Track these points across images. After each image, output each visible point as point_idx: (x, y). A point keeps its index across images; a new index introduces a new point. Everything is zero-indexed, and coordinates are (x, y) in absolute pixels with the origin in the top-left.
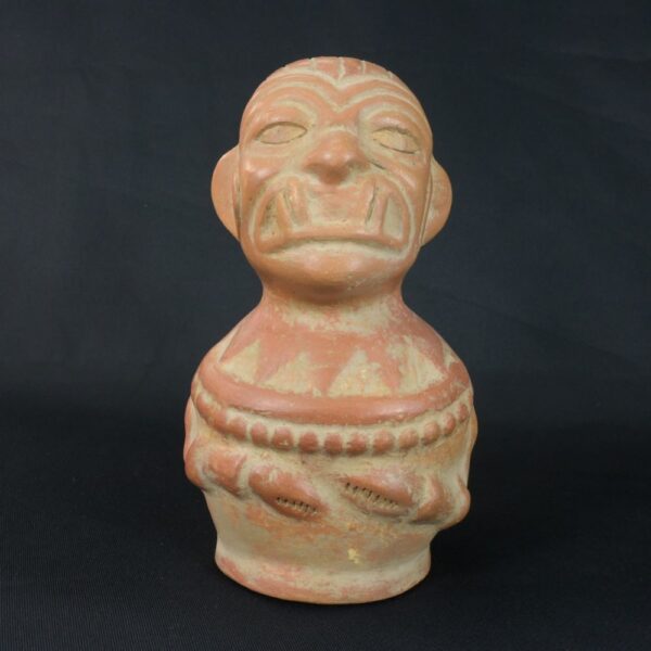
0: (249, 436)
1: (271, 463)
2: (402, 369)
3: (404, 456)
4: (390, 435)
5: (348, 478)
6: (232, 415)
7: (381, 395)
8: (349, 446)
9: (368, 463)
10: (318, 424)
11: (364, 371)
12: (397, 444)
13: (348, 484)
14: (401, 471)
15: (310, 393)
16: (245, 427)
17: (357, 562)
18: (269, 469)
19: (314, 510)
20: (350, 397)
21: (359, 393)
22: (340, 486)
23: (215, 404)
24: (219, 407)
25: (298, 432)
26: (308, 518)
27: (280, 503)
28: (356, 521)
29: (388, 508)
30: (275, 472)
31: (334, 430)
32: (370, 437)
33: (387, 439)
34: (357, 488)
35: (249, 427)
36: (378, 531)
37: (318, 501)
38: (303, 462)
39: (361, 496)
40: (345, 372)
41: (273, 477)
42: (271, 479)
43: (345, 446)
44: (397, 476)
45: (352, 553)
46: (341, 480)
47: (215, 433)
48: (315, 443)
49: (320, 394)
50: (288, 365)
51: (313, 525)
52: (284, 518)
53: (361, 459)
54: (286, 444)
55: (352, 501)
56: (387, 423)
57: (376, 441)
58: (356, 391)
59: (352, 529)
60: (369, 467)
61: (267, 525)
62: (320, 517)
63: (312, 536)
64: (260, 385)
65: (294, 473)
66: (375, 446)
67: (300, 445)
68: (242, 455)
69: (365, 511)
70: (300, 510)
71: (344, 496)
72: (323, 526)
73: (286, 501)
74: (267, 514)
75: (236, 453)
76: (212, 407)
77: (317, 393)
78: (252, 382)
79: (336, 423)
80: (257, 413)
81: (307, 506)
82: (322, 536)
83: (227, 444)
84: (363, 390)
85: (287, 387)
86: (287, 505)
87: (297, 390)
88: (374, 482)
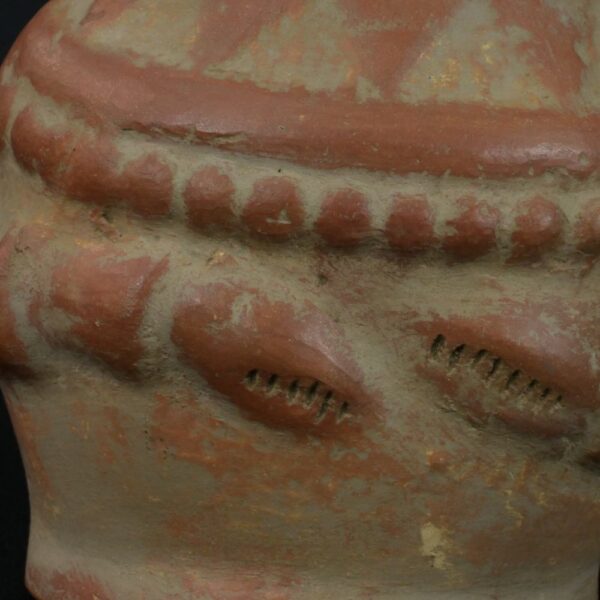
0: (179, 202)
1: (236, 278)
2: (581, 50)
3: (584, 274)
4: (554, 210)
5: (438, 323)
6: (130, 153)
7: (534, 106)
8: (452, 231)
9: (493, 285)
10: (371, 169)
11: (487, 47)
12: (571, 238)
13: (439, 340)
14: (574, 313)
15: (350, 91)
16: (169, 179)
17: (439, 563)
18: (231, 294)
19: (345, 407)
20: (454, 107)
21: (478, 97)
22: (415, 343)
23: (79, 126)
24: (91, 134)
25: (315, 190)
26: (326, 432)
27: (253, 387)
28: (449, 446)
29: (537, 409)
30: (247, 299)
31: (413, 188)
32: (506, 211)
33: (546, 221)
34: (460, 349)
35: (179, 181)
36: (503, 478)
37: (358, 384)
38: (323, 278)
39: (469, 373)
40: (440, 43)
41: (240, 312)
42: (235, 319)
43: (440, 231)
44: (565, 323)
45: (431, 537)
46: (420, 328)
47: (73, 209)
48: (361, 221)
49: (376, 94)
50: (286, 22)
51: (338, 454)
52: (262, 431)
53: (477, 273)
54: (283, 221)
55: (446, 387)
56: (549, 179)
57: (520, 220)
58: (469, 91)
59: (437, 468)
60: (495, 295)
61: (209, 456)
62: (358, 430)
63: (329, 483)
64: (208, 72)
65: (298, 305)
66: (516, 237)
67: (320, 225)
68: (156, 256)
69: (475, 416)
70: (307, 407)
71: (423, 373)
72: (363, 457)
73: (272, 379)
74: (213, 423)
75: (136, 254)
76: (69, 136)
77: (367, 91)
78: (188, 65)
79: (419, 170)
80: (203, 140)
81: (329, 394)
82: (358, 483)
83: (109, 234)
84: (486, 92)
85: (285, 76)
86: (274, 391)
87: (314, 84)
88: (508, 334)
